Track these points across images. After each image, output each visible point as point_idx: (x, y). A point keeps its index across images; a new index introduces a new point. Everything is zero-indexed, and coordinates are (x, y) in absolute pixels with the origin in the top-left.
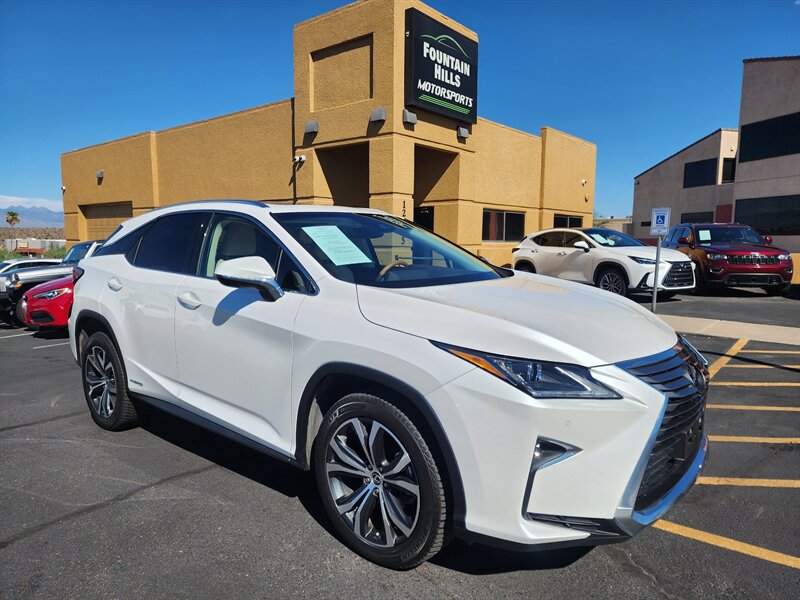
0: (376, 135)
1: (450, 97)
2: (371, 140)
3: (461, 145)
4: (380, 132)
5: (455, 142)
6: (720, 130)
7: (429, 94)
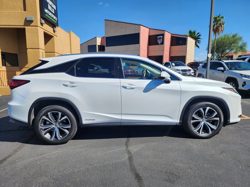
0: (29, 26)
1: (52, 16)
2: (26, 27)
3: (54, 33)
4: (30, 25)
5: (53, 32)
6: (96, 37)
7: (47, 14)
